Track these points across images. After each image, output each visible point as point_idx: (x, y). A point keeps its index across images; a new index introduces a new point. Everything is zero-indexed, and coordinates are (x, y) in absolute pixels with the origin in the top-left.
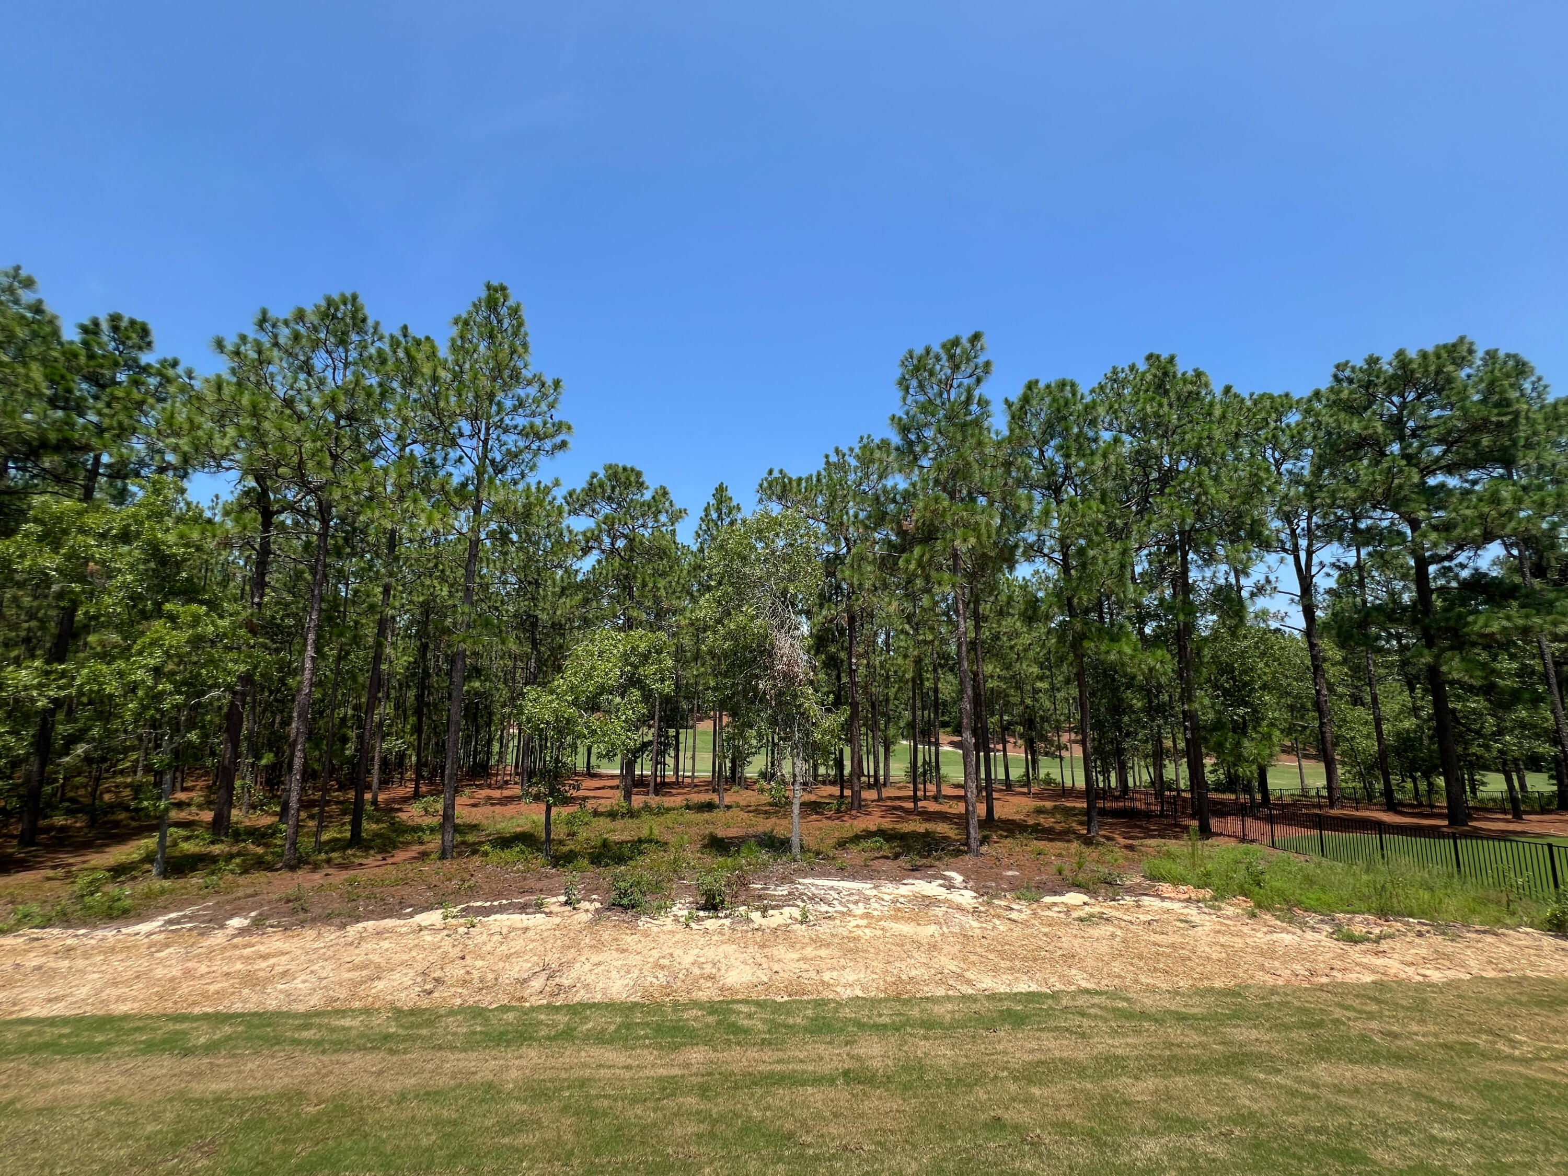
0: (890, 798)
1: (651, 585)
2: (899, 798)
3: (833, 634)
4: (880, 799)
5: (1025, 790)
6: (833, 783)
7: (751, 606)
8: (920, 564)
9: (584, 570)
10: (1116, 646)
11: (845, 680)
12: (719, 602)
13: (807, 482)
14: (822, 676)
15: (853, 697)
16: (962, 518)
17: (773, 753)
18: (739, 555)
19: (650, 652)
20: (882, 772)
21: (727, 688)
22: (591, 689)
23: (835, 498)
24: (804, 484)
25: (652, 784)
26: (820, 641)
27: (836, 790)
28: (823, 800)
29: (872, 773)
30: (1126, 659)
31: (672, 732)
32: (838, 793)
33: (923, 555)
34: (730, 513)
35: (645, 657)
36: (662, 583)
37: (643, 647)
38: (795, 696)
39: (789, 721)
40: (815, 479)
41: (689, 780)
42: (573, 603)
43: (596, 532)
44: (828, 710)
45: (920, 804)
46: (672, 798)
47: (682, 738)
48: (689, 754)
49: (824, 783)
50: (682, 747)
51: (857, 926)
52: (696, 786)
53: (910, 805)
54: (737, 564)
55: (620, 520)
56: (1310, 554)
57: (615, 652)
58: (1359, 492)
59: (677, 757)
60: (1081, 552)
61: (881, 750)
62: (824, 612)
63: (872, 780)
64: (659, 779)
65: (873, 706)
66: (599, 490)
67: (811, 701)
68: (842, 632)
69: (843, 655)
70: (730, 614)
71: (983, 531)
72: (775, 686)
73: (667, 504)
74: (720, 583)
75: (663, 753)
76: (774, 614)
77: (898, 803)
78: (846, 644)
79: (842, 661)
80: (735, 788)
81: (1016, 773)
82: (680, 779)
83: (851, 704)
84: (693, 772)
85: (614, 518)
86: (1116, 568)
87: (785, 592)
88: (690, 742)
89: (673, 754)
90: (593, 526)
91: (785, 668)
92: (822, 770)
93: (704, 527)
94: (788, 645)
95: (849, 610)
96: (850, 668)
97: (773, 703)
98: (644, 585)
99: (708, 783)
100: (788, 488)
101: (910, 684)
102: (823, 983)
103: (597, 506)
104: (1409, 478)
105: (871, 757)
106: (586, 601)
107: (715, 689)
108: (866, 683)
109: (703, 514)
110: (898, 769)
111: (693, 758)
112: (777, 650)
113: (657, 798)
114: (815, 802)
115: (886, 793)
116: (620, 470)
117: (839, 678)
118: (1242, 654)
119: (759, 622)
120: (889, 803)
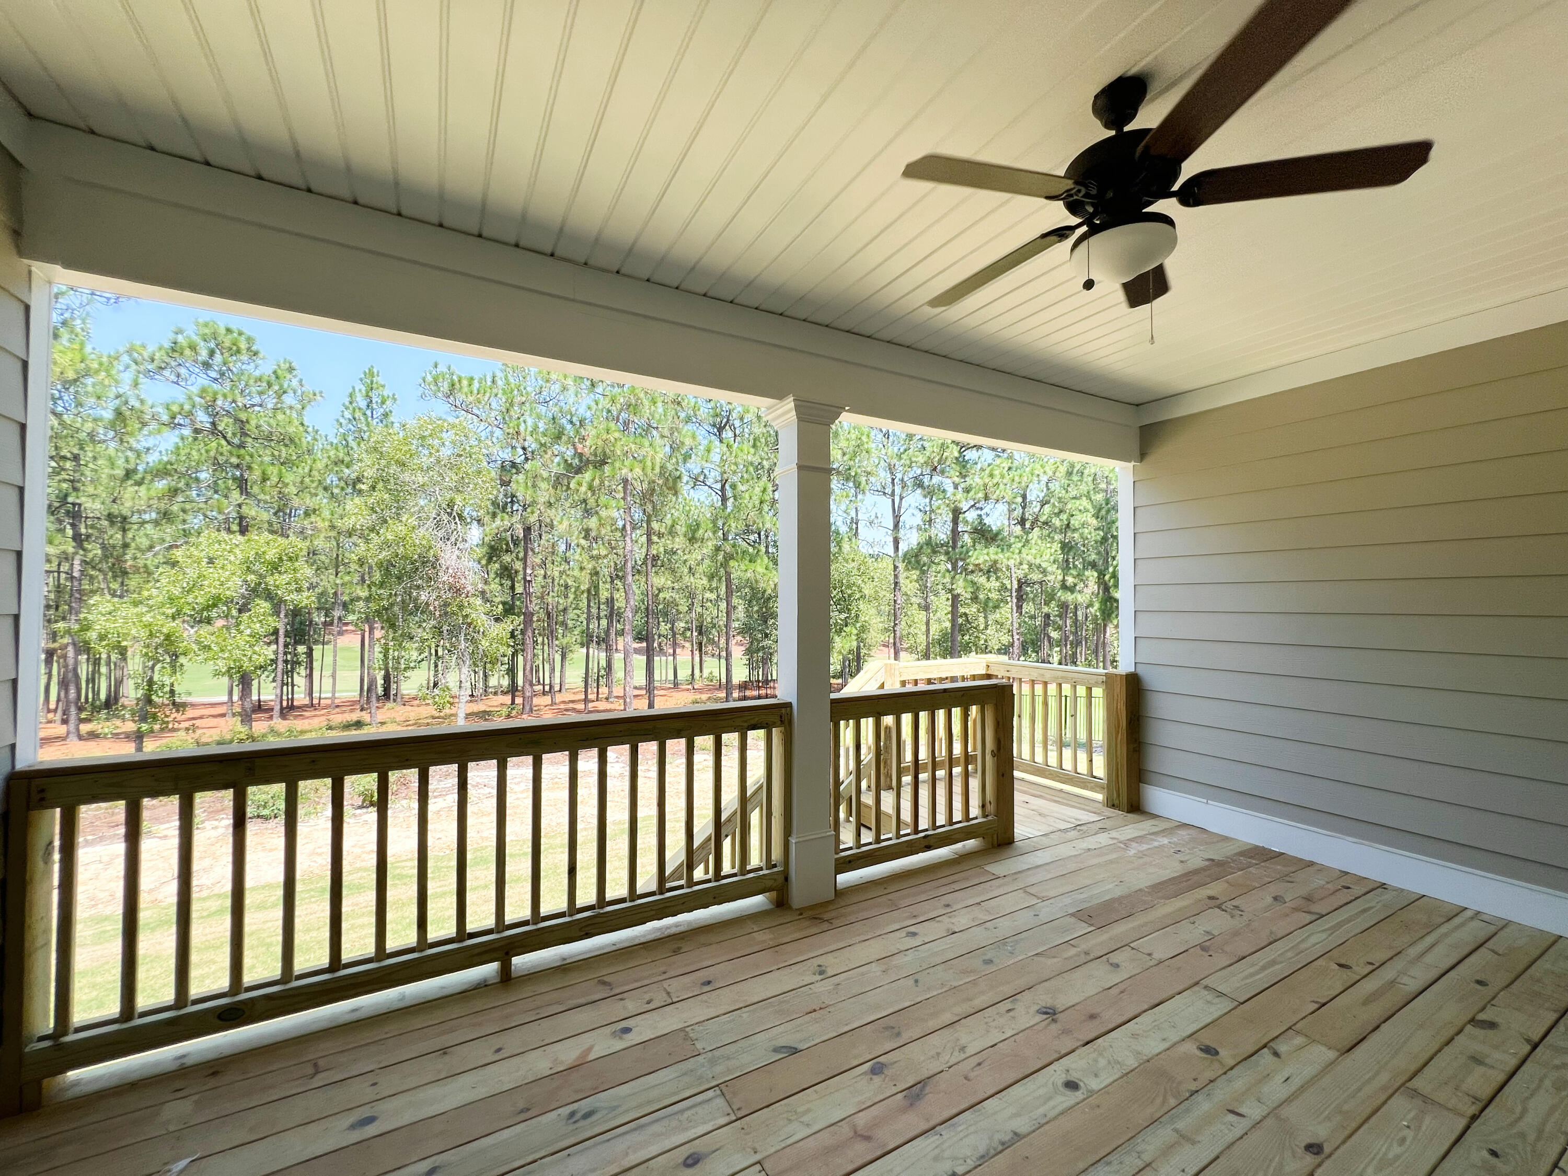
0: (564, 702)
1: (275, 479)
2: (573, 702)
3: (507, 544)
4: (553, 704)
5: (690, 687)
6: (504, 693)
7: (412, 515)
8: (590, 487)
9: (162, 448)
10: (752, 566)
11: (519, 589)
12: (372, 509)
13: (480, 383)
14: (494, 586)
15: (527, 607)
16: (631, 449)
17: (436, 666)
18: (397, 462)
19: (281, 559)
20: (557, 681)
21: (382, 599)
22: (200, 600)
23: (512, 404)
24: (476, 385)
25: (277, 708)
26: (493, 551)
27: (507, 699)
28: (492, 709)
29: (547, 681)
30: (758, 577)
31: (301, 649)
32: (510, 702)
33: (593, 480)
34: (383, 403)
35: (275, 567)
36: (289, 478)
37: (271, 555)
38: (461, 607)
39: (454, 632)
40: (489, 380)
41: (329, 702)
42: (153, 493)
43: (187, 407)
44: (497, 620)
45: (590, 705)
46: (306, 721)
47: (317, 654)
48: (327, 673)
49: (495, 693)
50: (316, 665)
51: (518, 799)
52: (337, 706)
53: (581, 706)
54: (393, 469)
55: (225, 396)
56: (901, 498)
57: (232, 558)
58: (925, 459)
59: (310, 676)
60: (734, 487)
61: (558, 658)
62: (498, 522)
63: (547, 688)
64: (285, 704)
65: (549, 614)
66: (187, 352)
67: (478, 612)
68: (516, 543)
69: (518, 565)
70: (385, 521)
71: (649, 464)
72: (439, 597)
73: (295, 382)
74: (373, 488)
75: (289, 673)
76: (438, 525)
77: (571, 705)
78: (521, 555)
79: (517, 572)
80: (390, 705)
81: (684, 674)
82: (315, 701)
83: (524, 614)
84: (334, 692)
85: (215, 393)
86: (757, 503)
87: (451, 504)
88: (329, 659)
89: (303, 672)
90: (182, 398)
91: (451, 580)
92: (493, 682)
93: (348, 415)
94: (454, 557)
95: (523, 520)
96: (525, 578)
97: (437, 613)
98: (265, 479)
99: (354, 703)
100: (457, 386)
101: (585, 595)
102: (482, 838)
103: (183, 371)
104: (952, 452)
105: (547, 666)
106: (174, 492)
107: (368, 599)
108: (542, 593)
109: (347, 401)
110: (574, 676)
111: (334, 676)
112: (442, 561)
113: (286, 723)
114: (485, 711)
115: (559, 698)
116: (222, 331)
117: (513, 588)
118: (848, 574)
119: (422, 532)
120: (562, 706)
